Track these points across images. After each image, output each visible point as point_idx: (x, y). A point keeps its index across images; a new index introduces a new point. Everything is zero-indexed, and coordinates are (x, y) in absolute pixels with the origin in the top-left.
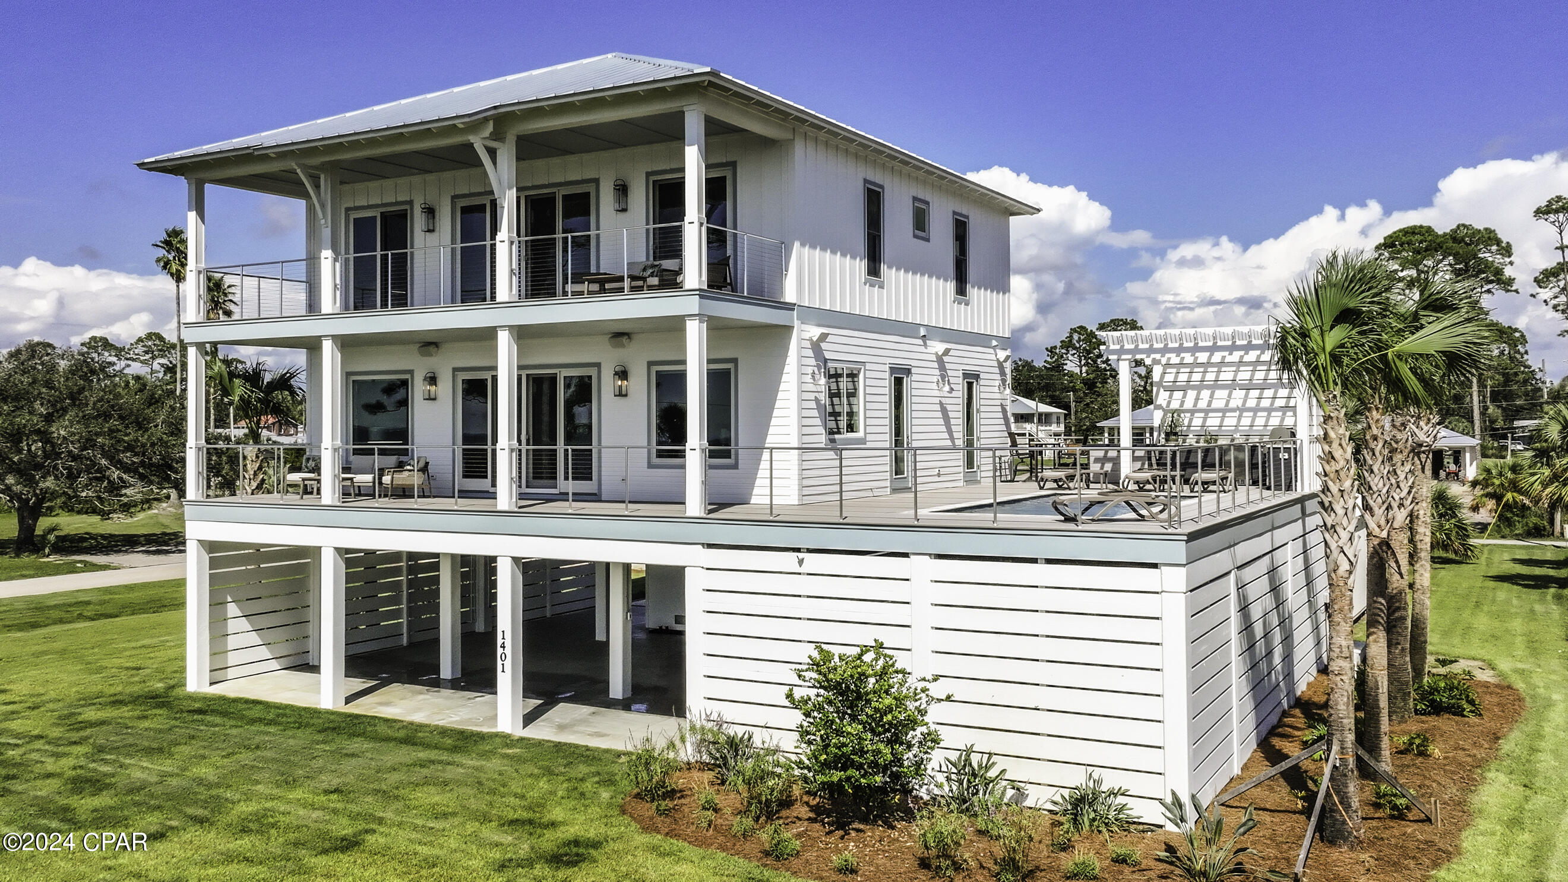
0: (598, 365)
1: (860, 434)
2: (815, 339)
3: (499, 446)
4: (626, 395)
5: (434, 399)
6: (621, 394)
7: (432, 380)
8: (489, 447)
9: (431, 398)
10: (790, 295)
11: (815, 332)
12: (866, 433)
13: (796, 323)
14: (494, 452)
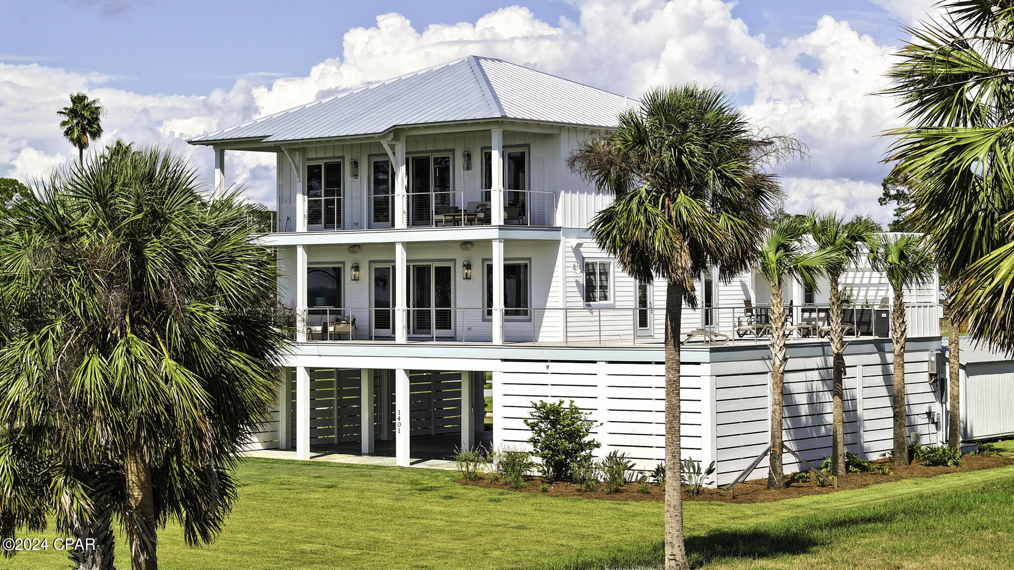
0: (454, 260)
1: (610, 302)
2: (574, 247)
3: (396, 308)
4: (470, 279)
5: (358, 280)
6: (467, 278)
7: (356, 268)
8: (391, 309)
9: (356, 279)
10: (558, 223)
11: (574, 242)
12: (615, 301)
13: (562, 238)
14: (394, 311)
